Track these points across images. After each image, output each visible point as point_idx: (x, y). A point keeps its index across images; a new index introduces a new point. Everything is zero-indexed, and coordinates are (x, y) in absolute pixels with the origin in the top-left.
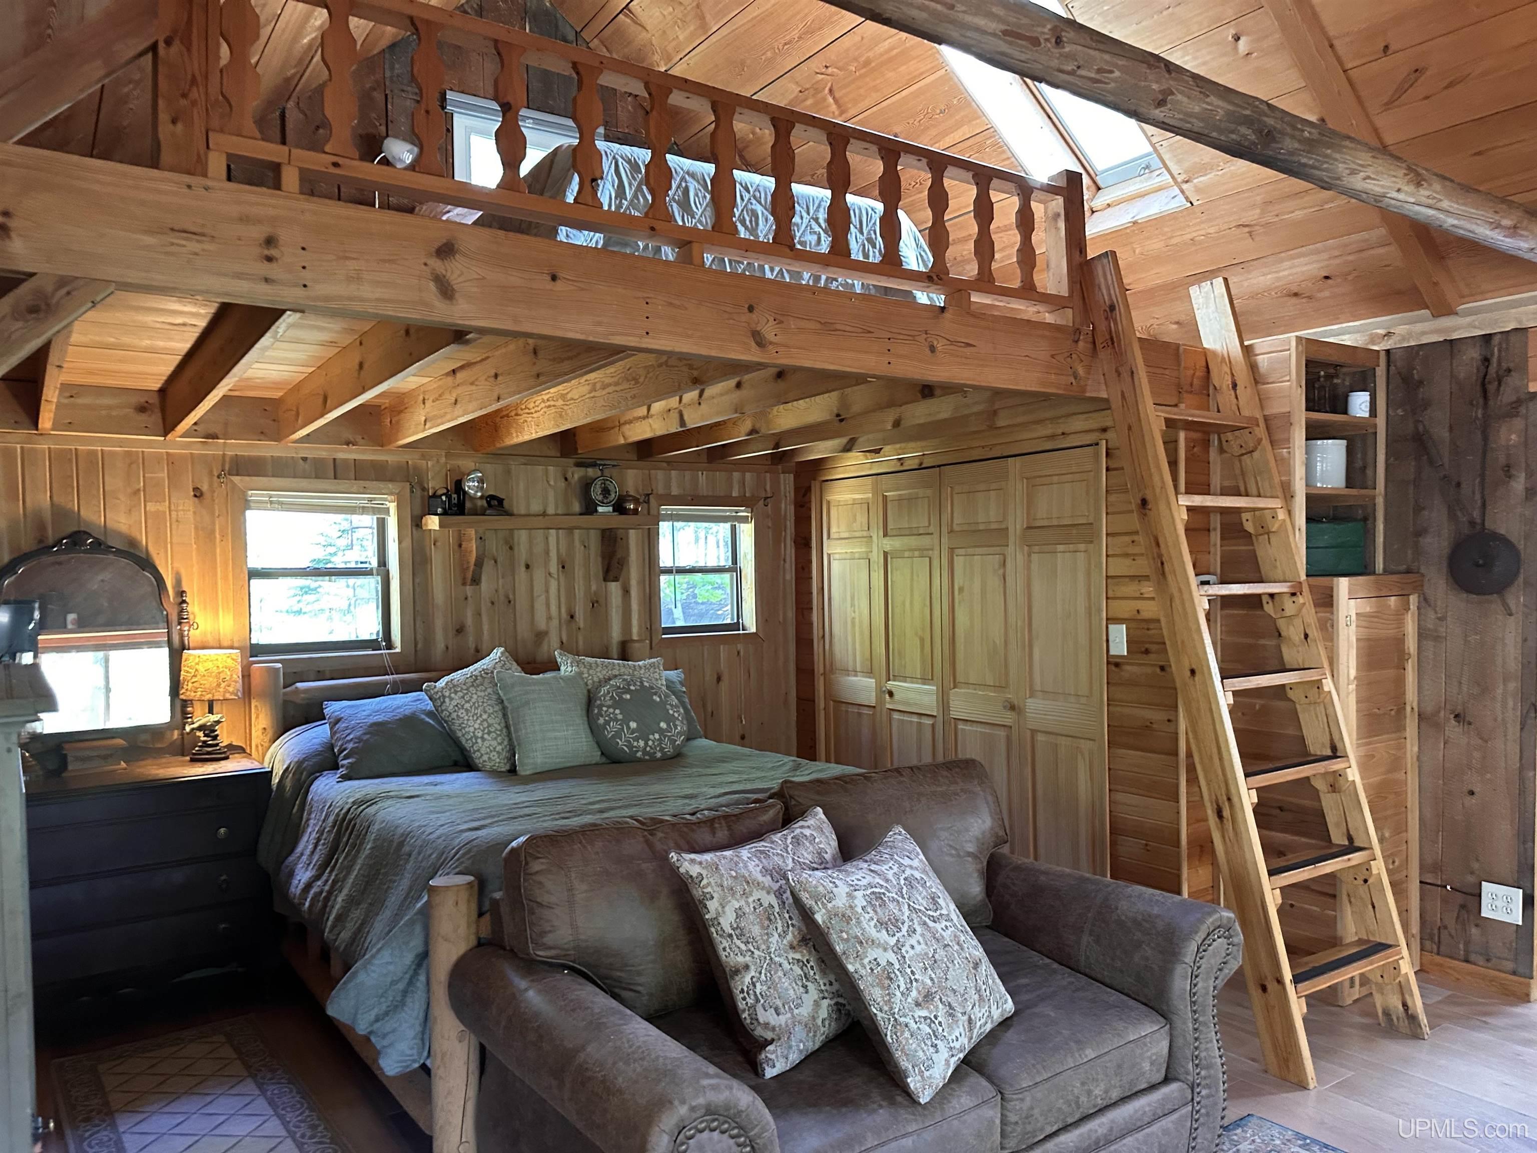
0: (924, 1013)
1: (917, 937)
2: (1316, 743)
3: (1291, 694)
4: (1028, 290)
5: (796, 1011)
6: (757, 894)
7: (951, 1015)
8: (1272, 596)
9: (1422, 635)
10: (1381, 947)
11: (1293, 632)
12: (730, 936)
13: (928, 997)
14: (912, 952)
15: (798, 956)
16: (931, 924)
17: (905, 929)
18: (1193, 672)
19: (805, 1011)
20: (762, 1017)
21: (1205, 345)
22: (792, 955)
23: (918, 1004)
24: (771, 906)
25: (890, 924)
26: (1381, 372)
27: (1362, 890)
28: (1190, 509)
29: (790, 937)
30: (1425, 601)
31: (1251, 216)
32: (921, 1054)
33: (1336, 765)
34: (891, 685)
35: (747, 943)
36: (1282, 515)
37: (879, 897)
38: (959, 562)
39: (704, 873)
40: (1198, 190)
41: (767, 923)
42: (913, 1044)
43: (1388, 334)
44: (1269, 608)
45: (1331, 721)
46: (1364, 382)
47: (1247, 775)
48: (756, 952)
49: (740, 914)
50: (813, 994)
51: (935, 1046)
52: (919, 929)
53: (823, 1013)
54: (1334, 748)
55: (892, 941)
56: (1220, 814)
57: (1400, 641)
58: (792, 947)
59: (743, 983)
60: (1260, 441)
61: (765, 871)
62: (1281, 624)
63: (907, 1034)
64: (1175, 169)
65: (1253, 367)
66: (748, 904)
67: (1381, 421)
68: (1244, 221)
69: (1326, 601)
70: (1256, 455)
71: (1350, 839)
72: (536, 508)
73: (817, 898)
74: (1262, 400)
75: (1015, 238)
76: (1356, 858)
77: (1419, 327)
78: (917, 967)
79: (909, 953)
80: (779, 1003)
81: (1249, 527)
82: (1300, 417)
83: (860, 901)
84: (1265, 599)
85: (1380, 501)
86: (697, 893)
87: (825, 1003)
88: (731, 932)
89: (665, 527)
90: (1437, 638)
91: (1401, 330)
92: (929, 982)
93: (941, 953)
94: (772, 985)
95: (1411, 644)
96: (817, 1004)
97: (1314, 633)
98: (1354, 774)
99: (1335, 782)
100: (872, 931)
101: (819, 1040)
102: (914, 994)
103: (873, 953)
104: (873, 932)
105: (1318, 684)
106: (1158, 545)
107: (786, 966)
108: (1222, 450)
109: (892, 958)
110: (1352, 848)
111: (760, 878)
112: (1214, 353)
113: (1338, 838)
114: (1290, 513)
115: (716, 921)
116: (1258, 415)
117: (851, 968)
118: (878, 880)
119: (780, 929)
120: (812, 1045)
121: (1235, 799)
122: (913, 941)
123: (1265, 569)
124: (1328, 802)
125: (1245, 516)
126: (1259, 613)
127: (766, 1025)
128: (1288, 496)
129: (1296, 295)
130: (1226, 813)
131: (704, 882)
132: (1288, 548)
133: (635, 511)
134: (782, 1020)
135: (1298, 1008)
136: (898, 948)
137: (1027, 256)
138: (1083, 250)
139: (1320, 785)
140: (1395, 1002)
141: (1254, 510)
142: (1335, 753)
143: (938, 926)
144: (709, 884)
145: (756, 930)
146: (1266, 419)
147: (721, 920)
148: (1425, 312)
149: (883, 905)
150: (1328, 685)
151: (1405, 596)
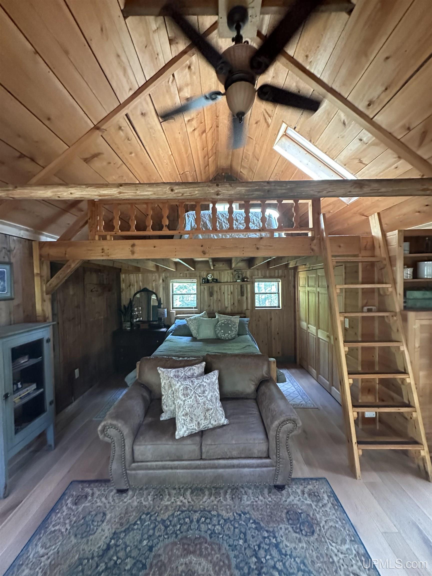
1: (191, 400)
3: (392, 349)
7: (191, 420)
8: (387, 316)
11: (394, 328)
12: (163, 388)
13: (187, 414)
14: (187, 403)
16: (198, 397)
17: (189, 397)
18: (336, 339)
20: (164, 406)
21: (373, 234)
23: (183, 415)
25: (185, 395)
27: (412, 421)
32: (180, 427)
33: (402, 376)
34: (309, 325)
35: (165, 390)
42: (179, 424)
47: (349, 374)
48: (165, 392)
51: (183, 426)
54: (405, 370)
55: (184, 399)
59: (163, 398)
60: (386, 265)
62: (391, 325)
70: (385, 269)
71: (409, 402)
72: (225, 280)
74: (388, 252)
78: (187, 407)
82: (401, 256)
83: (181, 388)
89: (256, 284)
92: (188, 411)
93: (196, 405)
97: (400, 330)
98: (411, 380)
99: (403, 381)
102: (183, 413)
103: (179, 401)
104: (181, 396)
106: (330, 299)
108: (377, 267)
109: (182, 403)
112: (375, 237)
116: (387, 256)
121: (343, 380)
122: (189, 400)
124: (403, 387)
127: (165, 409)
130: (342, 384)
133: (247, 281)
135: (357, 452)
136: (184, 401)
137: (296, 219)
138: (319, 214)
140: (421, 464)
142: (403, 372)
143: (200, 398)
145: (167, 388)
146: (390, 258)
147: (162, 384)
149: (187, 390)
150: (403, 348)
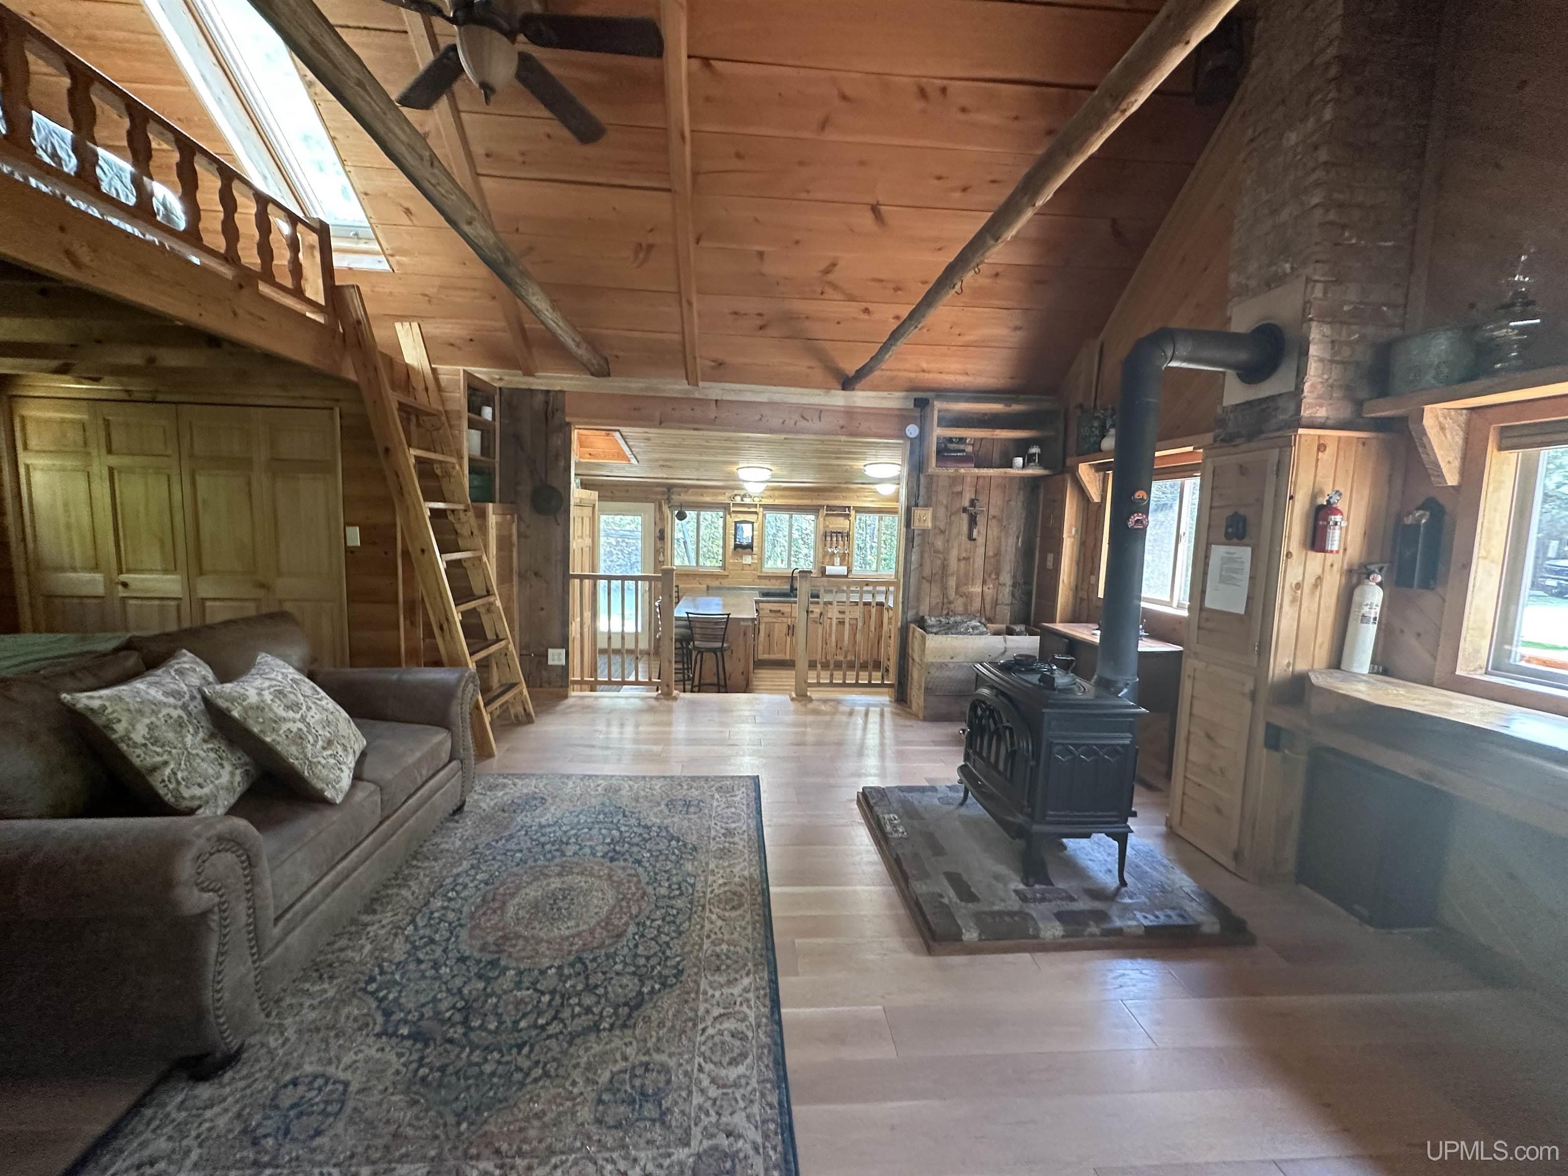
0: (330, 752)
2: (478, 589)
3: (464, 564)
4: (298, 292)
5: (217, 782)
6: (164, 712)
8: (453, 511)
9: (520, 535)
10: (513, 685)
11: (465, 531)
12: (145, 745)
15: (210, 746)
17: (304, 708)
18: (423, 551)
19: (225, 779)
20: (186, 793)
21: (408, 360)
22: (205, 747)
23: (324, 748)
24: (180, 717)
26: (497, 397)
27: (504, 661)
28: (416, 458)
29: (201, 735)
30: (520, 518)
31: (431, 291)
32: (331, 776)
33: (491, 599)
34: (124, 577)
35: (163, 746)
36: (457, 467)
37: (280, 692)
38: (201, 480)
39: (107, 704)
40: (398, 263)
41: (179, 729)
42: (325, 772)
43: (501, 379)
44: (451, 518)
45: (486, 577)
46: (489, 402)
47: (456, 605)
48: (174, 751)
49: (151, 727)
50: (228, 767)
51: (340, 769)
52: (313, 706)
53: (238, 778)
54: (488, 591)
56: (441, 628)
57: (510, 536)
58: (205, 741)
59: (163, 775)
60: (442, 424)
61: (166, 694)
62: (458, 526)
63: (320, 767)
64: (385, 246)
65: (437, 380)
66: (159, 719)
67: (497, 424)
68: (427, 292)
69: (482, 515)
70: (441, 431)
71: (497, 636)
73: (233, 700)
74: (443, 402)
75: (288, 254)
76: (503, 643)
77: (517, 379)
79: (312, 722)
80: (200, 780)
81: (438, 472)
82: (466, 414)
83: (268, 697)
84: (448, 513)
85: (497, 466)
86: (100, 721)
87: (238, 772)
88: (143, 741)
90: (526, 537)
91: (506, 378)
94: (192, 770)
95: (515, 538)
96: (232, 774)
97: (476, 532)
98: (498, 603)
99: (489, 608)
100: (281, 712)
101: (237, 796)
102: (320, 743)
103: (285, 726)
105: (480, 559)
106: (398, 476)
107: (202, 754)
108: (419, 425)
109: (300, 725)
110: (498, 640)
111: (164, 699)
112: (413, 368)
113: (490, 636)
114: (461, 466)
115: (126, 738)
116: (441, 408)
117: (268, 739)
118: (274, 683)
119: (191, 731)
120: (232, 801)
121: (451, 619)
122: (312, 713)
123: (447, 495)
124: (485, 619)
125: (435, 466)
126: (444, 521)
127: (193, 798)
128: (460, 457)
129: (452, 345)
130: (445, 626)
131: (110, 710)
132: (461, 485)
134: (206, 790)
135: (487, 719)
136: (303, 719)
137: (296, 269)
138: (332, 277)
139: (482, 610)
140: (520, 709)
141: (441, 462)
142: (489, 593)
144: (113, 712)
145: (171, 735)
146: (446, 412)
147: (132, 736)
148: (520, 372)
149: (285, 696)
150: (485, 559)
151: (513, 516)
